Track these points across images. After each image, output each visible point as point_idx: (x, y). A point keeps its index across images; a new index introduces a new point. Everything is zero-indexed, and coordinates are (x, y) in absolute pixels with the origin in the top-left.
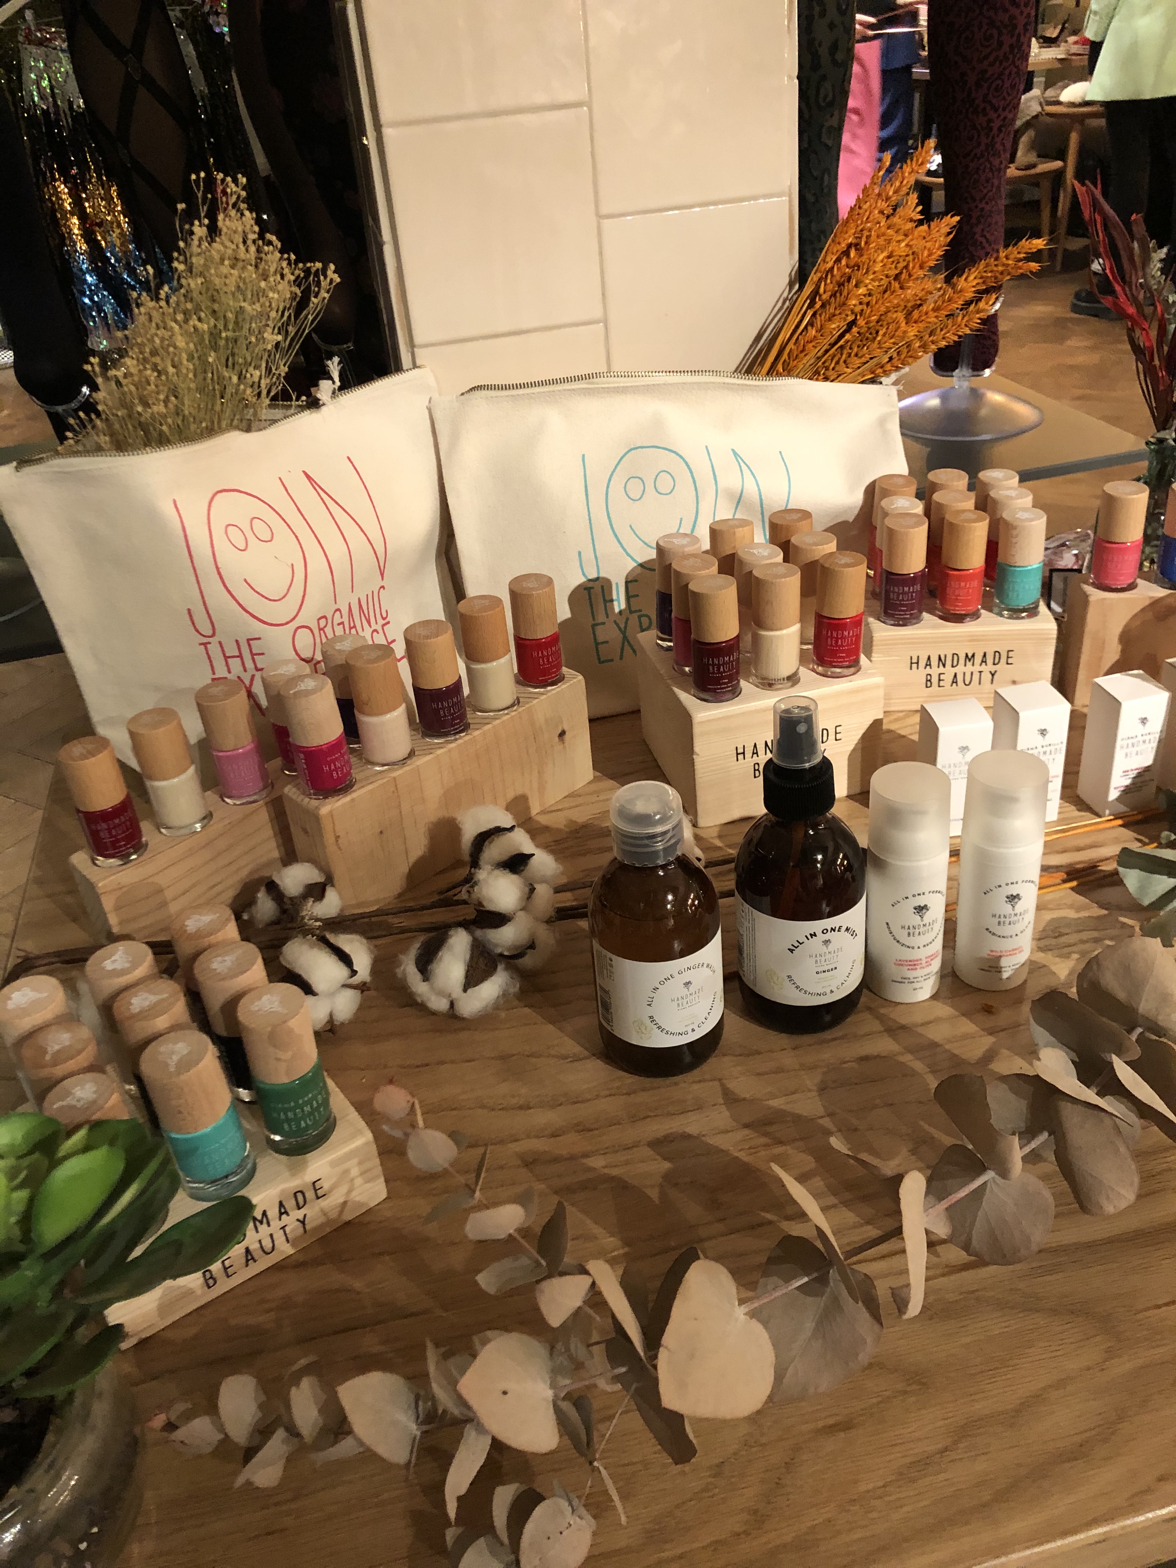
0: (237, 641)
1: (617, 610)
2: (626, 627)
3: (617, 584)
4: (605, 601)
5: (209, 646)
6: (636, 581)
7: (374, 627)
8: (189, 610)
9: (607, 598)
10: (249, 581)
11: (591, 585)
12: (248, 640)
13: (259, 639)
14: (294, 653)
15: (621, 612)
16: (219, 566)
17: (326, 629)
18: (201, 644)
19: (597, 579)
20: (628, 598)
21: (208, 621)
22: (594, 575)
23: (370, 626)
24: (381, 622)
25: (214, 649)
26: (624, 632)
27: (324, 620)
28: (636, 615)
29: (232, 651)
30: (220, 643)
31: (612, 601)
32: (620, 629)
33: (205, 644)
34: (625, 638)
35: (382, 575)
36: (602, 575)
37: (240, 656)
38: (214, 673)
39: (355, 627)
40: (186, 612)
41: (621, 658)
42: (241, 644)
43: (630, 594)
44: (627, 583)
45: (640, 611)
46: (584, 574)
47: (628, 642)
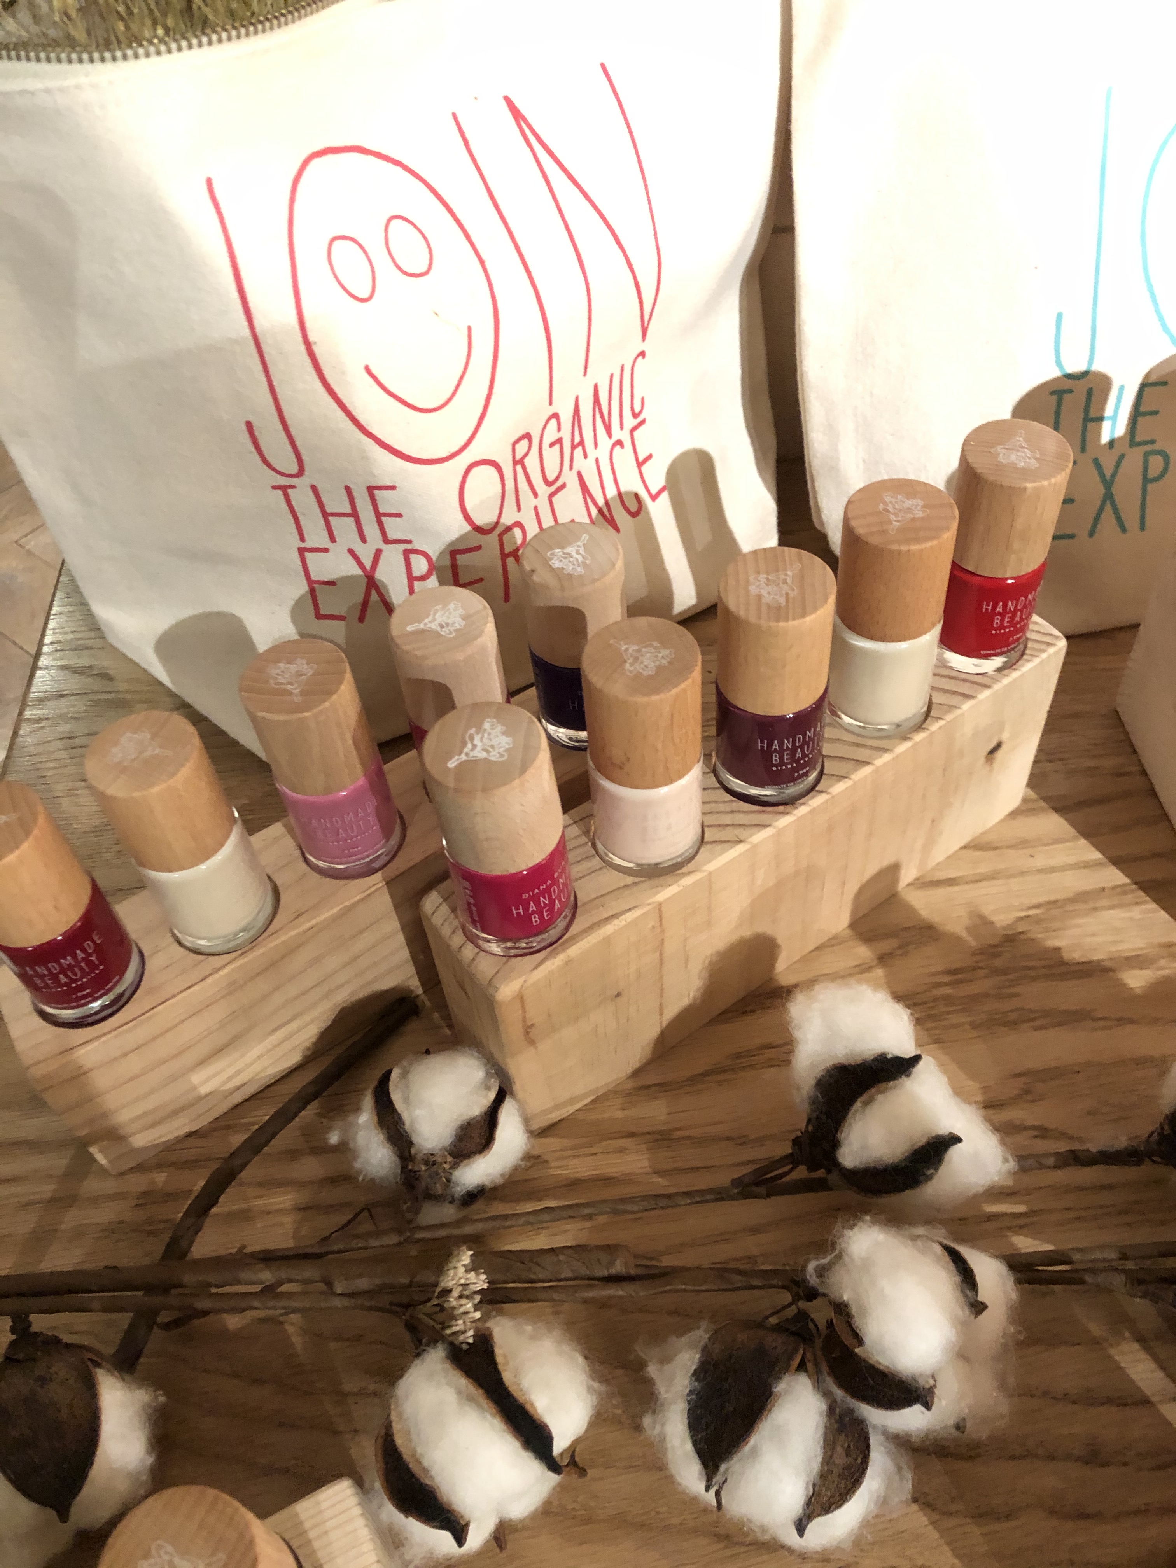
0: (348, 489)
1: (1105, 438)
2: (1114, 475)
3: (1122, 388)
4: (1087, 419)
5: (290, 491)
6: (1165, 383)
7: (617, 434)
8: (249, 425)
9: (1092, 414)
10: (374, 371)
11: (1069, 384)
12: (371, 489)
13: (393, 488)
14: (460, 516)
15: (1112, 443)
16: (312, 337)
17: (527, 461)
18: (275, 487)
19: (1086, 374)
20: (1137, 413)
21: (289, 447)
22: (1078, 366)
23: (610, 435)
24: (630, 422)
25: (302, 498)
26: (1108, 484)
27: (525, 443)
28: (1140, 451)
29: (337, 503)
30: (314, 488)
31: (1101, 419)
32: (1102, 475)
33: (284, 489)
34: (1109, 496)
35: (644, 331)
36: (1095, 367)
37: (354, 514)
38: (302, 539)
39: (582, 443)
40: (244, 427)
41: (1092, 534)
42: (355, 494)
43: (1142, 409)
44: (1143, 387)
45: (1152, 442)
46: (1059, 363)
47: (1114, 505)
